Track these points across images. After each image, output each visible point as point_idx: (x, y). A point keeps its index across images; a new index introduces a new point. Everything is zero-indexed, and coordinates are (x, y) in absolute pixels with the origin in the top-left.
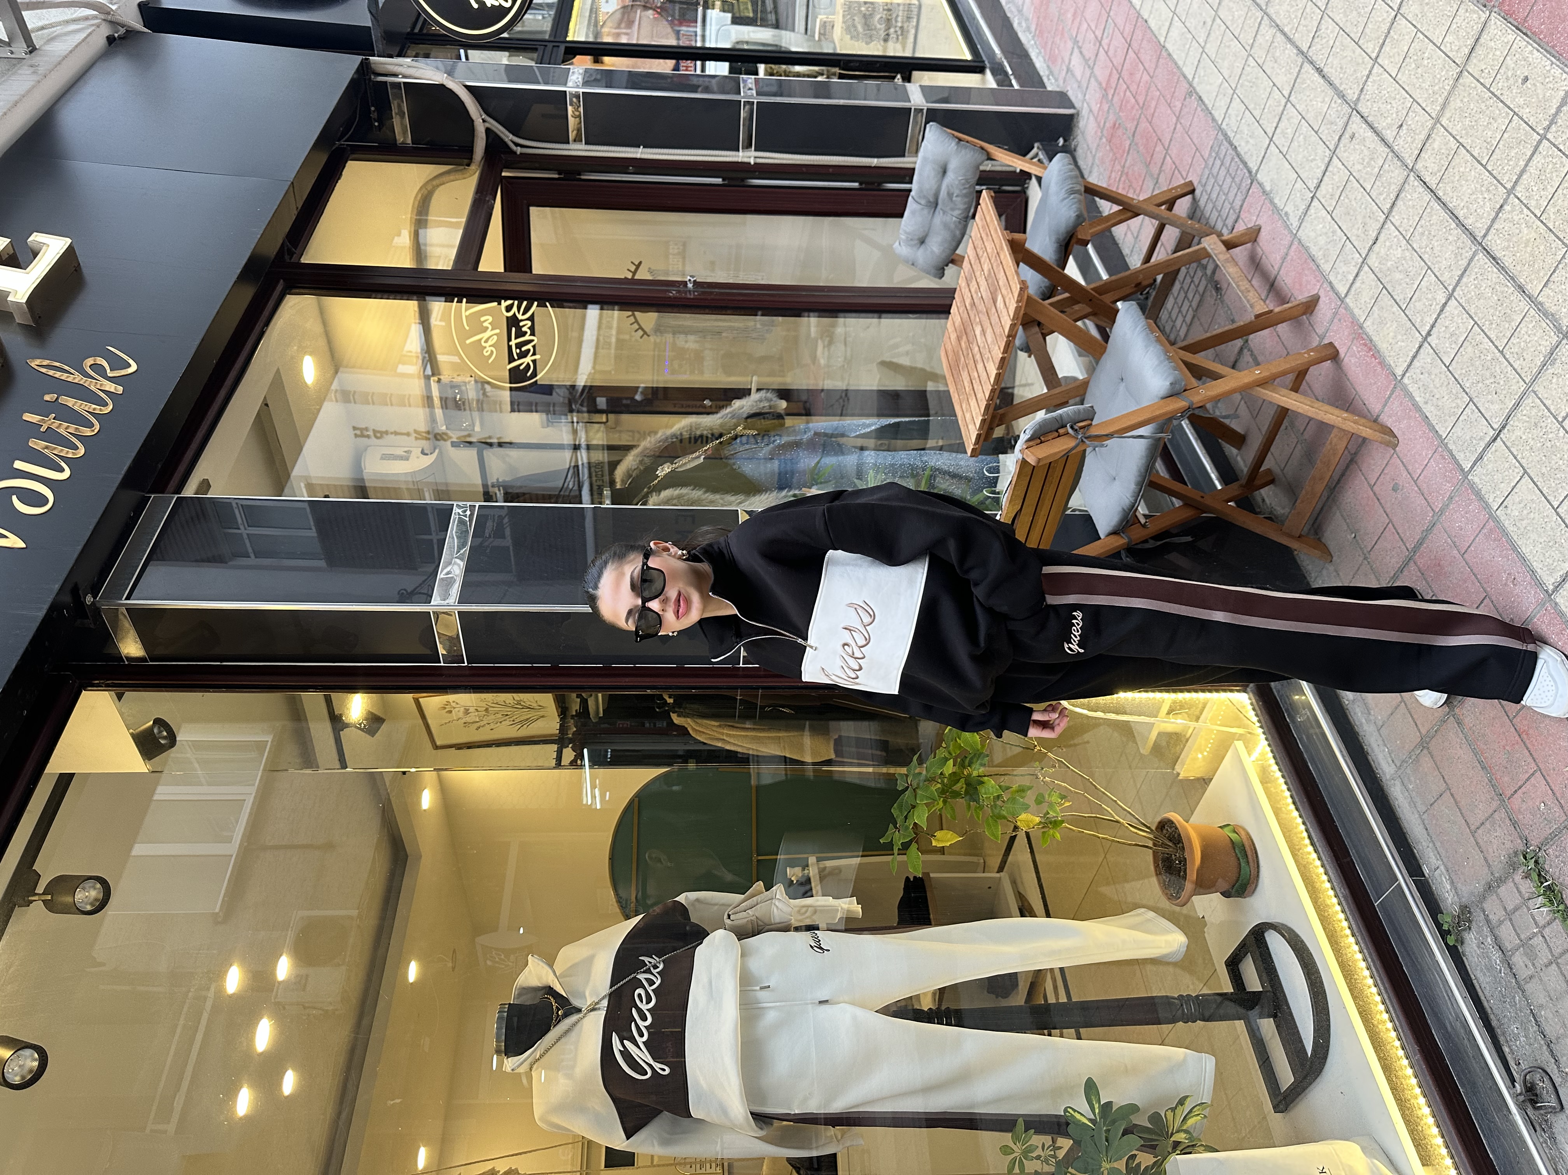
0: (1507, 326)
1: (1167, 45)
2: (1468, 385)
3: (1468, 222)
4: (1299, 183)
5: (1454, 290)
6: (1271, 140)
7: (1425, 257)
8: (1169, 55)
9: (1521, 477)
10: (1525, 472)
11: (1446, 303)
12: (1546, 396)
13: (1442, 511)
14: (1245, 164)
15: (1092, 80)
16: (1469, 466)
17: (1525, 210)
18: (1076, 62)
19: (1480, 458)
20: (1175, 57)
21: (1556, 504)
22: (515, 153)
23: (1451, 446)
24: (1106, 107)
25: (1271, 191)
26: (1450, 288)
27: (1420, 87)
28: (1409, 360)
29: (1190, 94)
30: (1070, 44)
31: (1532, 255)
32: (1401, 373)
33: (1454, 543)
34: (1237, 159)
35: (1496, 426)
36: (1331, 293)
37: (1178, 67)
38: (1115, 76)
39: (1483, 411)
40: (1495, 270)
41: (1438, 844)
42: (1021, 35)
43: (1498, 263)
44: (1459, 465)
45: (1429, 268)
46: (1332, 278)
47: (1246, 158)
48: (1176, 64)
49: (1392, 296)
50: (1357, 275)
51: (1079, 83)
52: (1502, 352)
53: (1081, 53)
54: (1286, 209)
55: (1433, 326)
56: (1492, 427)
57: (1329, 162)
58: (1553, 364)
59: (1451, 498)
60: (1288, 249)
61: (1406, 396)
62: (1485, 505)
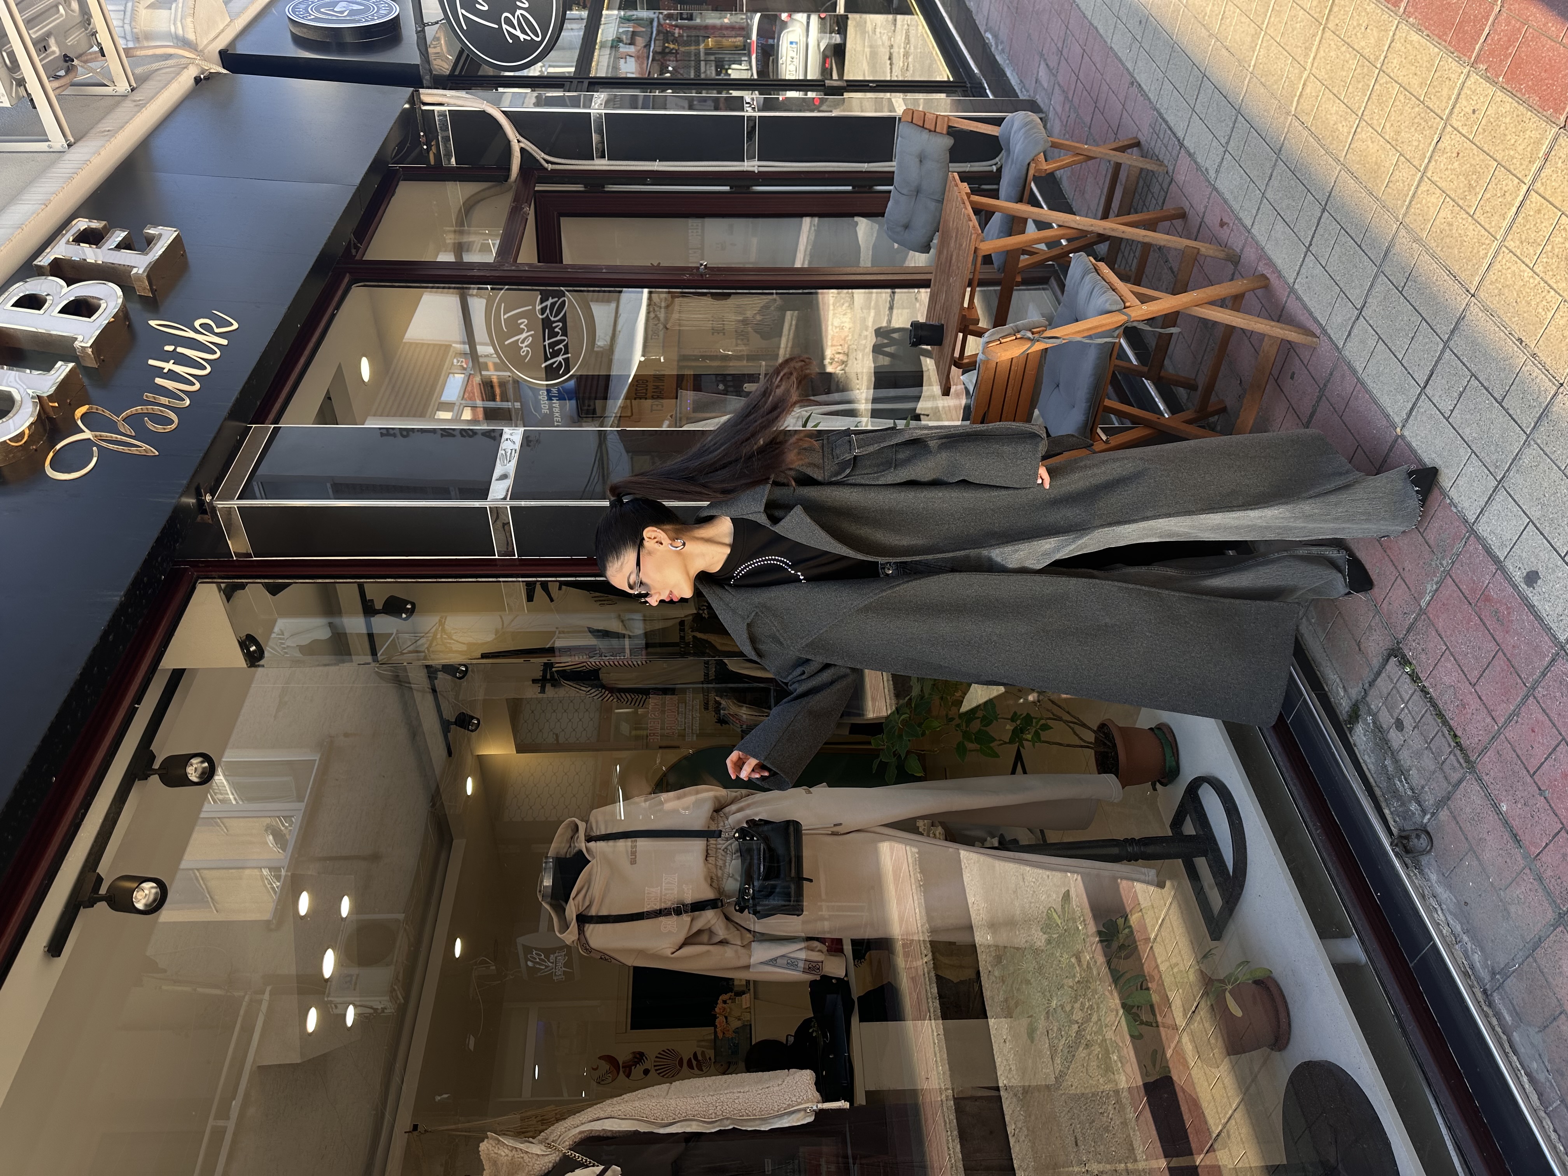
1: (1113, 46)
2: (1338, 279)
4: (1215, 143)
6: (1193, 110)
8: (1116, 55)
9: (1377, 343)
10: (1380, 338)
11: (1320, 218)
13: (1325, 385)
14: (1175, 134)
15: (1056, 86)
16: (1342, 343)
17: (1370, 129)
18: (1043, 73)
19: (1349, 335)
20: (1120, 54)
21: (1400, 357)
22: (547, 169)
23: (1330, 332)
24: (1067, 107)
25: (1195, 153)
26: (1323, 203)
27: (1296, 46)
28: (1297, 269)
29: (1132, 83)
30: (1037, 58)
31: (1376, 163)
32: (1292, 281)
33: (1334, 408)
34: (1169, 132)
35: (1359, 307)
36: (1241, 227)
37: (1123, 64)
38: (1074, 78)
39: (1350, 297)
41: (1334, 662)
42: (998, 58)
44: (1336, 345)
45: (1309, 191)
46: (1241, 215)
47: (1175, 130)
48: (1120, 61)
49: (1284, 220)
50: (1259, 209)
51: (1046, 90)
52: (1360, 246)
53: (1047, 65)
54: (1207, 165)
55: (1313, 237)
56: (1356, 308)
57: (1235, 121)
59: (1331, 374)
60: (1209, 198)
61: (1297, 299)
62: (1354, 372)
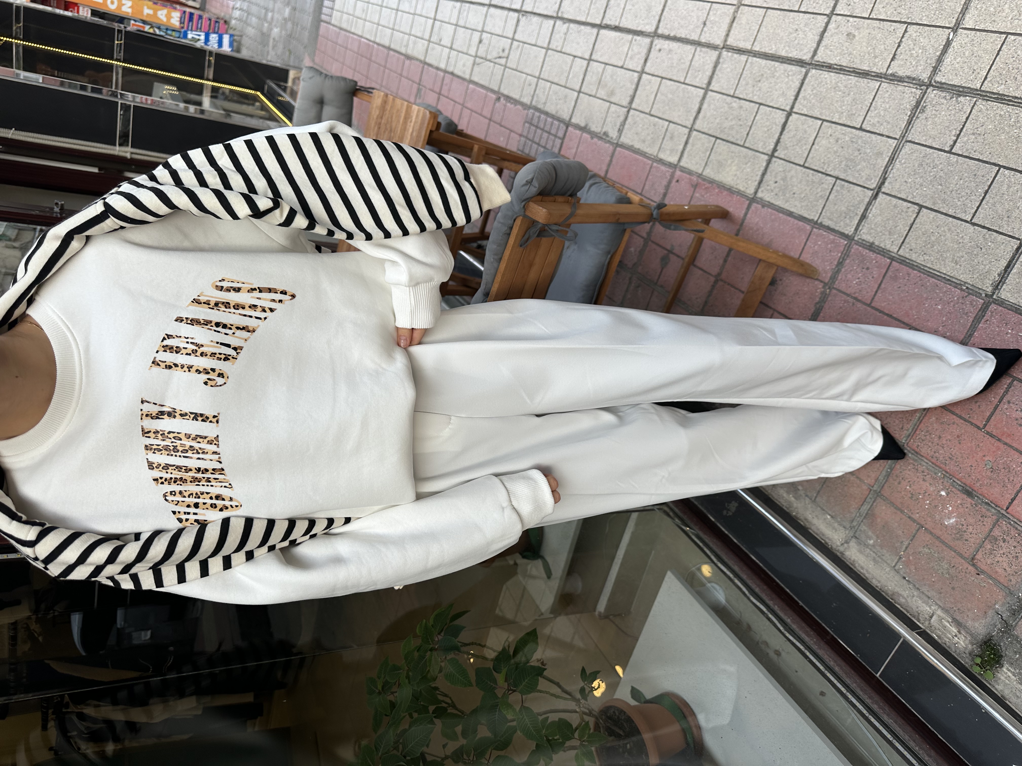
0: (860, 106)
1: (473, 78)
2: (830, 169)
3: (794, 54)
4: (613, 108)
5: (792, 107)
6: (579, 92)
7: (755, 99)
8: (476, 83)
9: (918, 213)
10: (921, 207)
11: (785, 122)
12: (924, 138)
13: (834, 278)
14: (558, 119)
16: (853, 230)
17: (852, 19)
19: (864, 217)
20: (481, 82)
21: (967, 218)
23: (827, 222)
25: (587, 125)
26: (788, 108)
28: (758, 178)
29: (499, 99)
32: (753, 192)
34: (551, 119)
35: (873, 186)
36: (663, 168)
37: (486, 88)
39: (855, 181)
40: (832, 74)
41: (924, 589)
43: (834, 68)
44: (841, 233)
45: (761, 104)
46: (662, 156)
47: (559, 114)
48: (483, 86)
49: (727, 141)
50: (686, 143)
52: (861, 129)
54: (604, 130)
55: (777, 143)
56: (868, 189)
57: (639, 81)
58: (923, 111)
59: (840, 264)
60: (612, 156)
61: (763, 206)
62: (883, 252)
